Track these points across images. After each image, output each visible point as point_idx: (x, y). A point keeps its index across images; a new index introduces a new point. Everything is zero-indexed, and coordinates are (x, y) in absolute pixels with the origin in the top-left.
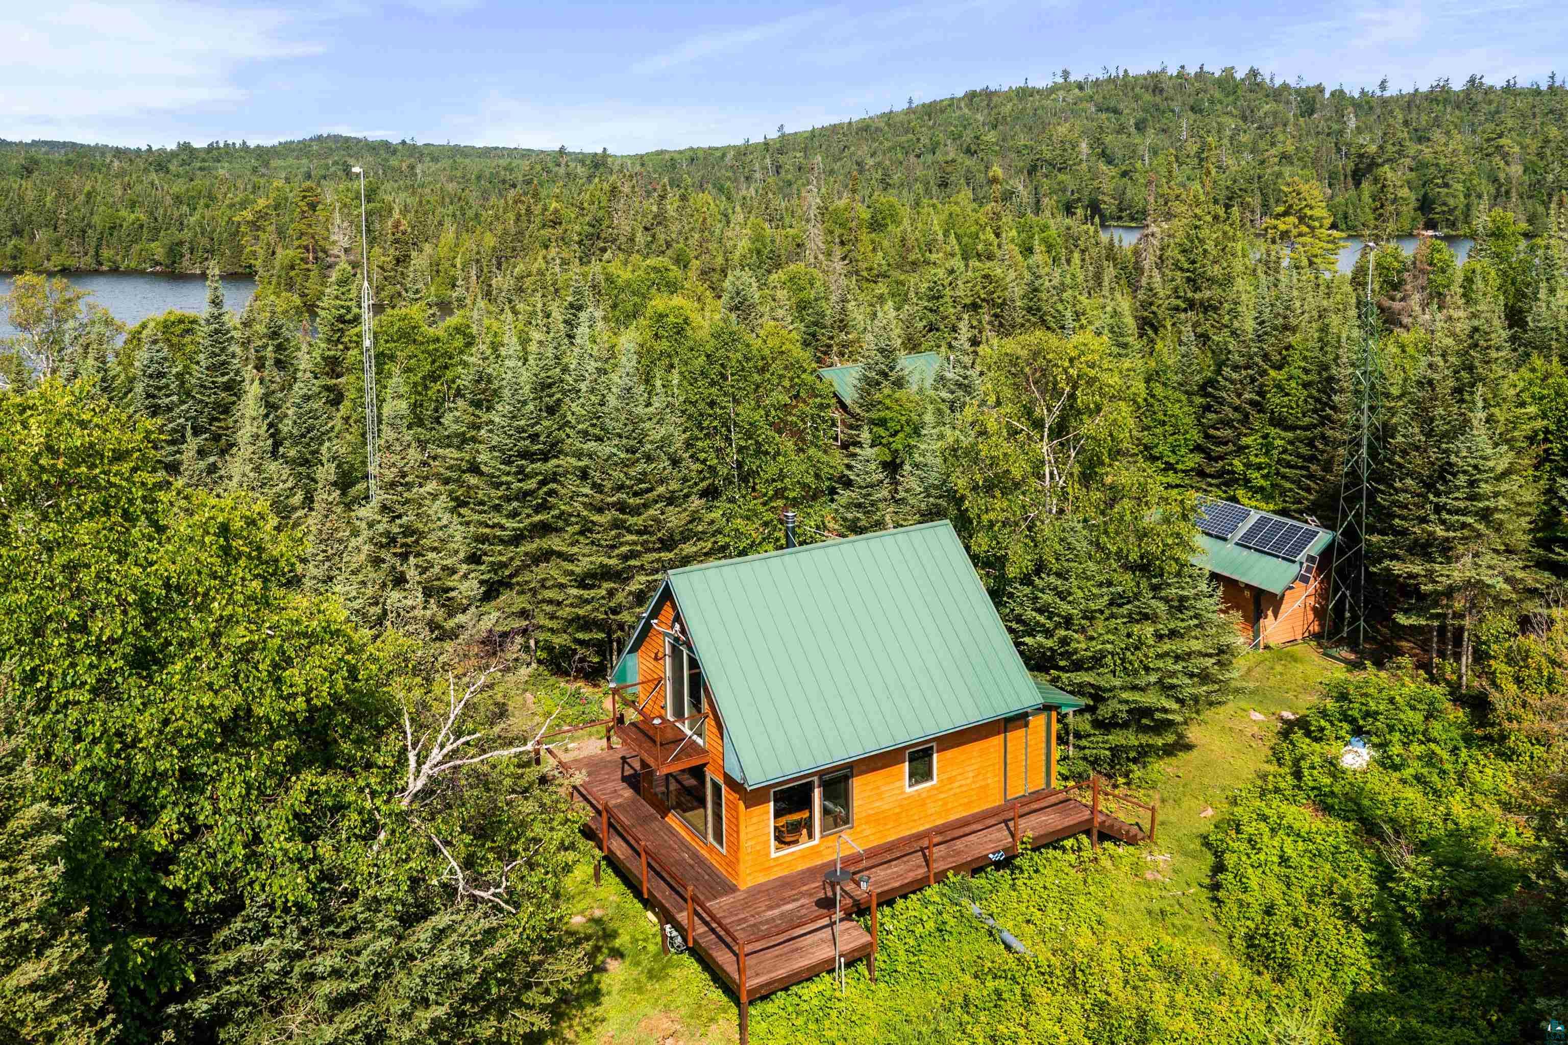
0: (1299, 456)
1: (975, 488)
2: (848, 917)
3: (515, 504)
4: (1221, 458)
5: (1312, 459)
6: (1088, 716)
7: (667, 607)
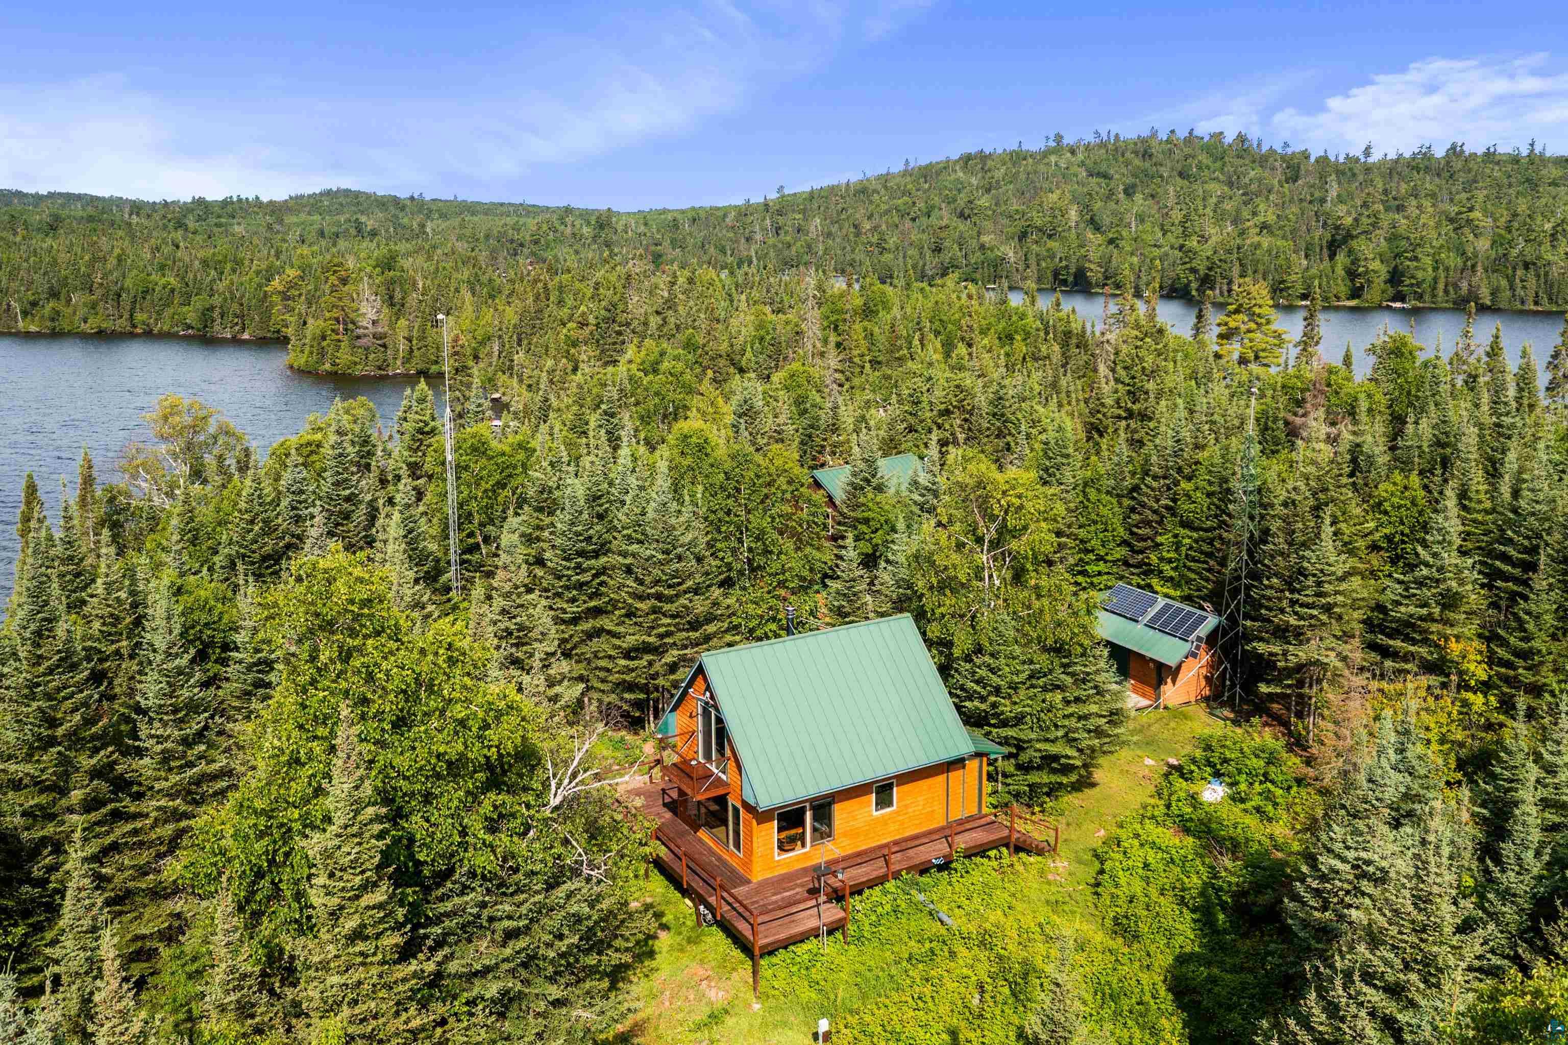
0: (1202, 552)
1: (931, 588)
2: (829, 901)
3: (574, 592)
4: (1141, 552)
5: (1210, 555)
6: (1013, 761)
7: (700, 679)
